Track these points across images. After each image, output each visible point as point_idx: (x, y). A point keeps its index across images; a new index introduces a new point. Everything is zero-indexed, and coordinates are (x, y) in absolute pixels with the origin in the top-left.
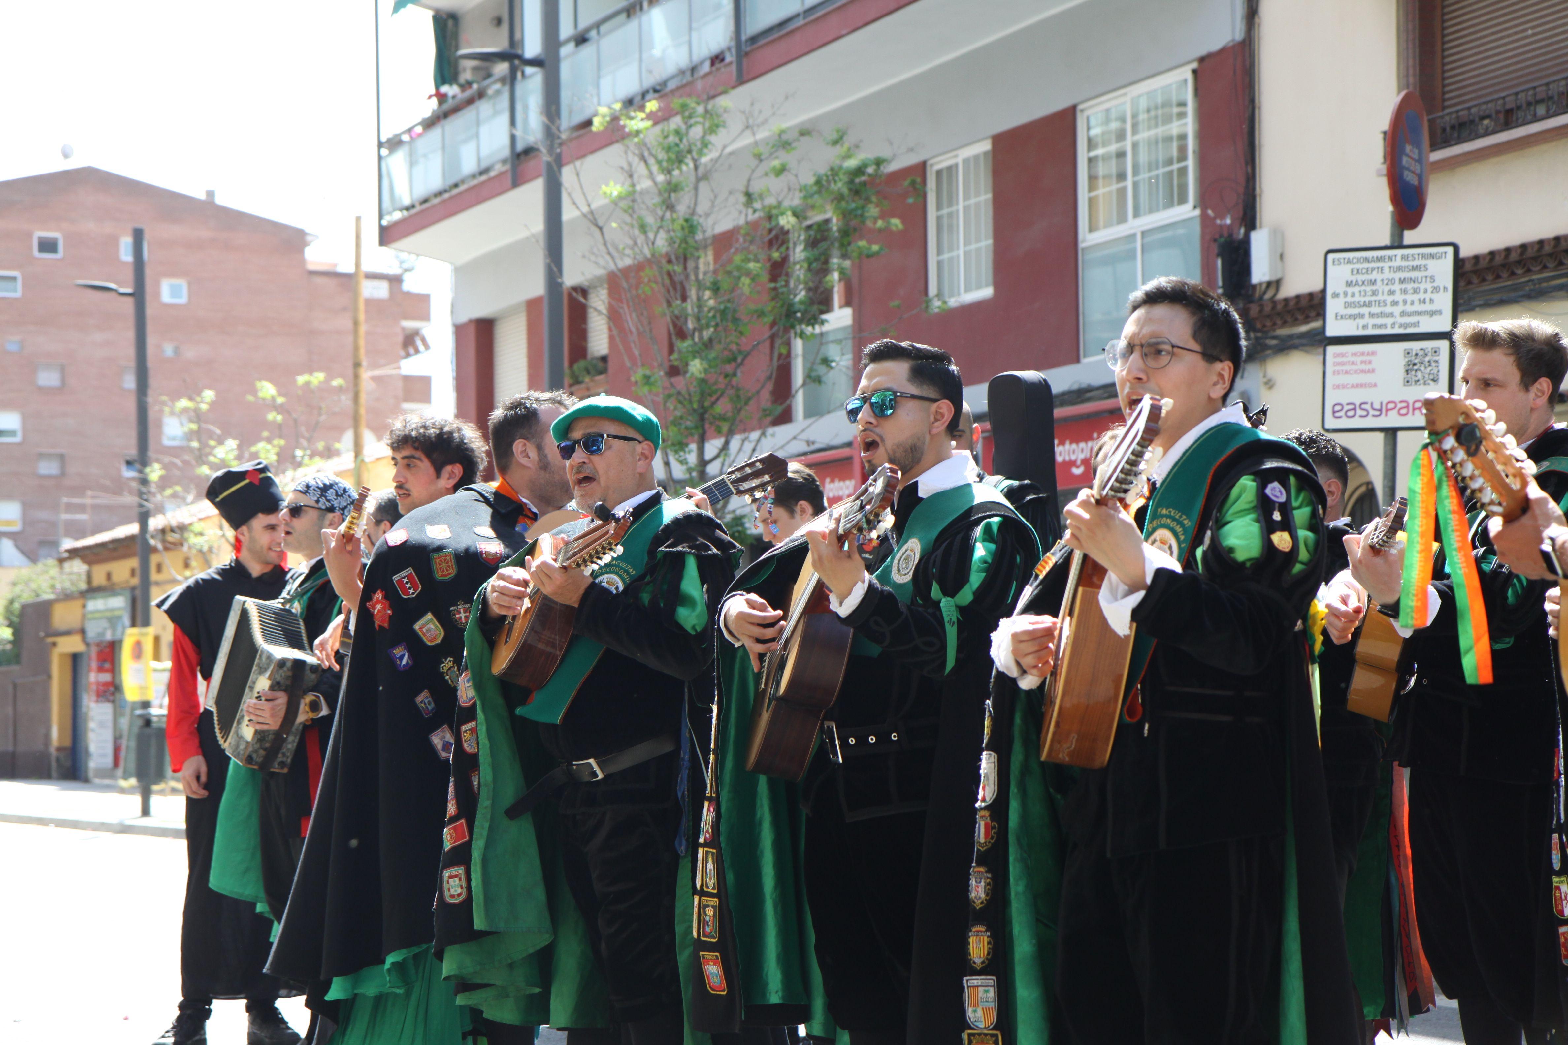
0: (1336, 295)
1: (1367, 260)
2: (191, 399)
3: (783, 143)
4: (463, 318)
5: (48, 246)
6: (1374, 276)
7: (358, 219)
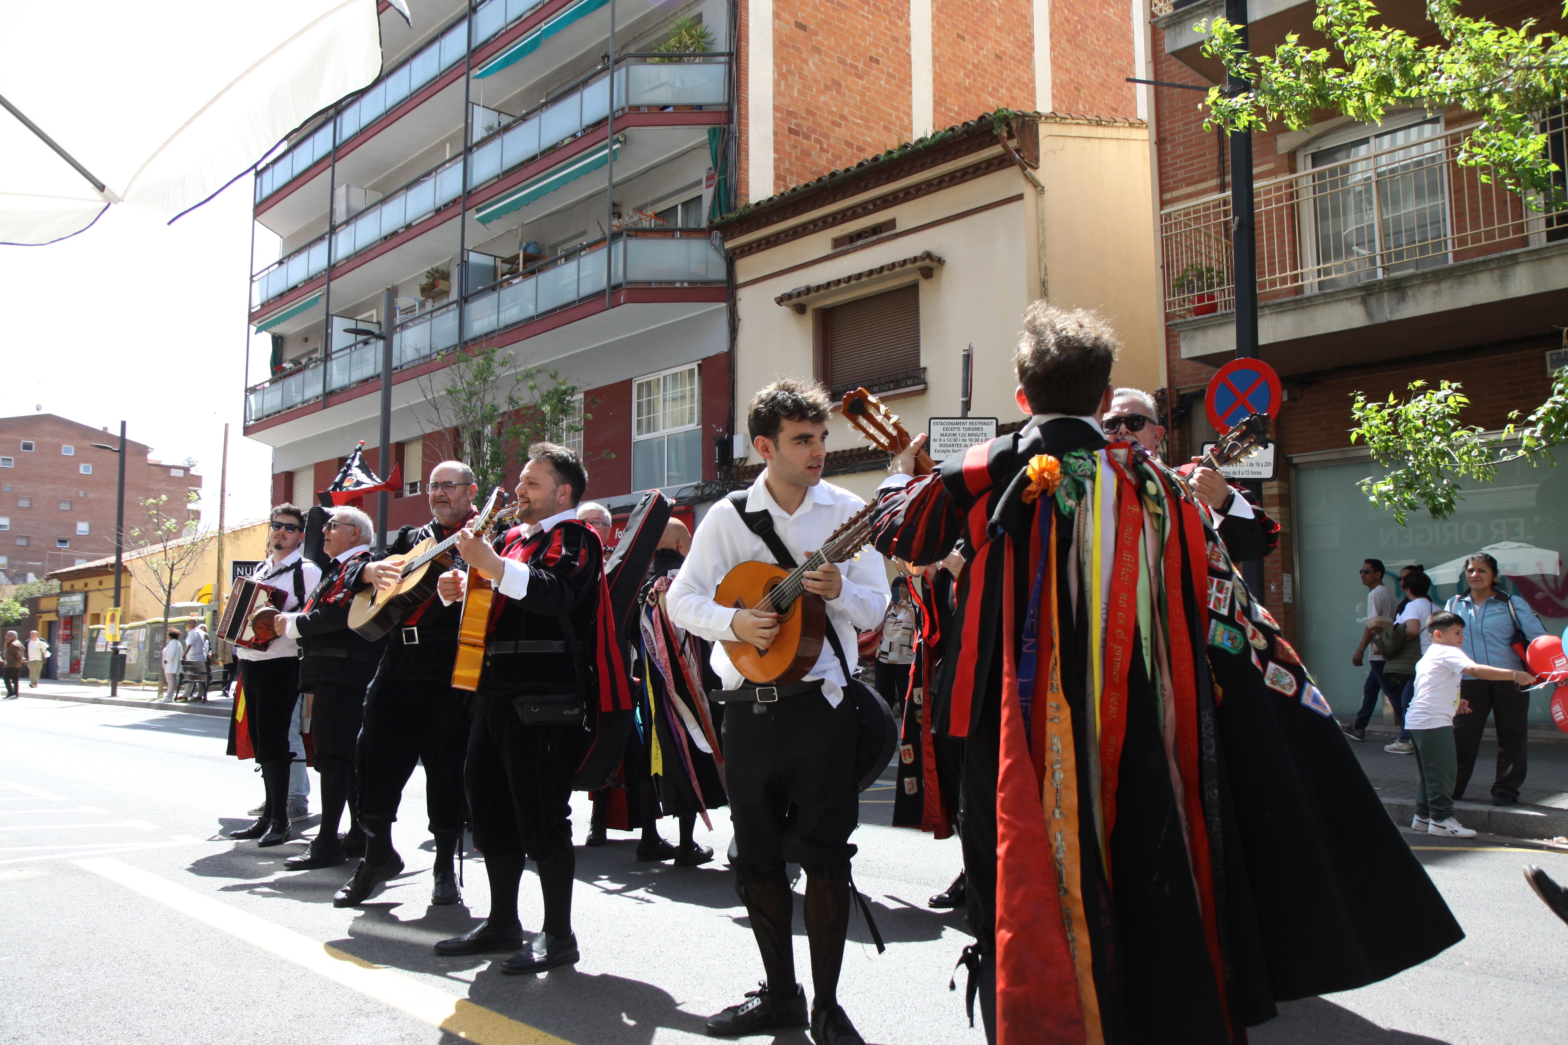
0: (935, 440)
1: (951, 424)
2: (155, 499)
3: (529, 375)
4: (278, 471)
5: (28, 447)
6: (955, 431)
7: (227, 425)
